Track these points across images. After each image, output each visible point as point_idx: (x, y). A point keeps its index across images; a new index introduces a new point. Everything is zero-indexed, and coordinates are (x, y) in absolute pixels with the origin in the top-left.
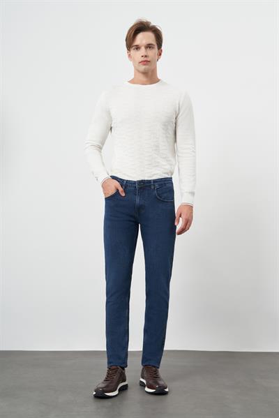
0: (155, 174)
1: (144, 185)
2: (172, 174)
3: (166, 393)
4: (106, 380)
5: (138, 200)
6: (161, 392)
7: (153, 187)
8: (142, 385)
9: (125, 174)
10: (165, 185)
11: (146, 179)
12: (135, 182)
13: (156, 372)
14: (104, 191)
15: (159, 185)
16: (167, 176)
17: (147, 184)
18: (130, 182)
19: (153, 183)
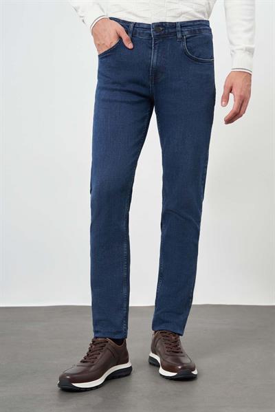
0: (182, 14)
1: (165, 31)
2: (209, 14)
3: (193, 378)
4: (83, 361)
5: (154, 59)
6: (186, 376)
7: (179, 36)
8: (153, 363)
9: (129, 13)
10: (200, 33)
11: (168, 20)
12: (148, 27)
13: (176, 343)
14: (95, 39)
15: (191, 32)
16: (202, 17)
17: (170, 31)
18: (141, 26)
19: (179, 29)
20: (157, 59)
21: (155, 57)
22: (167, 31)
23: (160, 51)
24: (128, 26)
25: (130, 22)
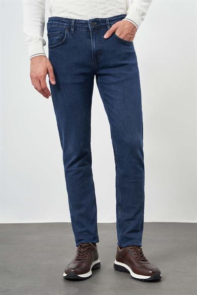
1: (98, 25)
4: (77, 259)
6: (156, 278)
7: (109, 28)
9: (71, 13)
11: (100, 17)
12: (86, 23)
17: (102, 24)
18: (80, 22)
19: (108, 23)
20: (96, 46)
21: (94, 45)
22: (100, 24)
23: (97, 39)
24: (71, 23)
25: (71, 19)
